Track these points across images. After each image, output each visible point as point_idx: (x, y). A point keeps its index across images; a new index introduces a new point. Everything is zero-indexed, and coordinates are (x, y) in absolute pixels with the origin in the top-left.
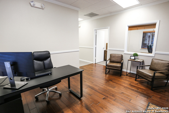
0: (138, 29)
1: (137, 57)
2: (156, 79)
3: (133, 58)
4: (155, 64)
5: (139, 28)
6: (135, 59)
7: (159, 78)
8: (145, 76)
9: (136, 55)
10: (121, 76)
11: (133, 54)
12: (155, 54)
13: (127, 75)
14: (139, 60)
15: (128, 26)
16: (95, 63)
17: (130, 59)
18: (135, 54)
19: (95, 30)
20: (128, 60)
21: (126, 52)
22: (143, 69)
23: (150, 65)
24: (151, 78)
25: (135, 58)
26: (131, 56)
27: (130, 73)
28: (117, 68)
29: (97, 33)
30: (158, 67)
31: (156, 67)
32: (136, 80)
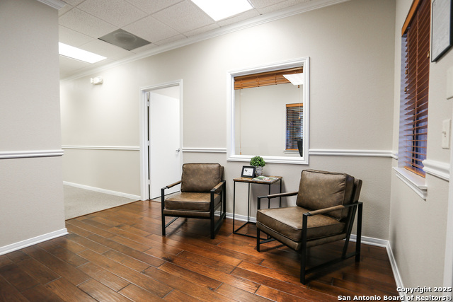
0: (259, 85)
1: (260, 167)
2: (312, 238)
3: (249, 172)
4: (309, 186)
5: (261, 81)
6: (255, 176)
7: (320, 233)
8: (279, 232)
9: (257, 163)
10: (213, 237)
11: (250, 160)
12: (309, 155)
13: (235, 233)
14: (266, 179)
15: (232, 75)
16: (150, 200)
17: (242, 176)
18: (255, 159)
19: (144, 91)
20: (235, 181)
21: (233, 156)
22: (283, 206)
23: (297, 190)
24: (296, 236)
25: (254, 171)
26: (244, 167)
27: (249, 222)
28: (198, 209)
29: (151, 100)
30: (317, 197)
31: (314, 197)
32: (258, 249)
